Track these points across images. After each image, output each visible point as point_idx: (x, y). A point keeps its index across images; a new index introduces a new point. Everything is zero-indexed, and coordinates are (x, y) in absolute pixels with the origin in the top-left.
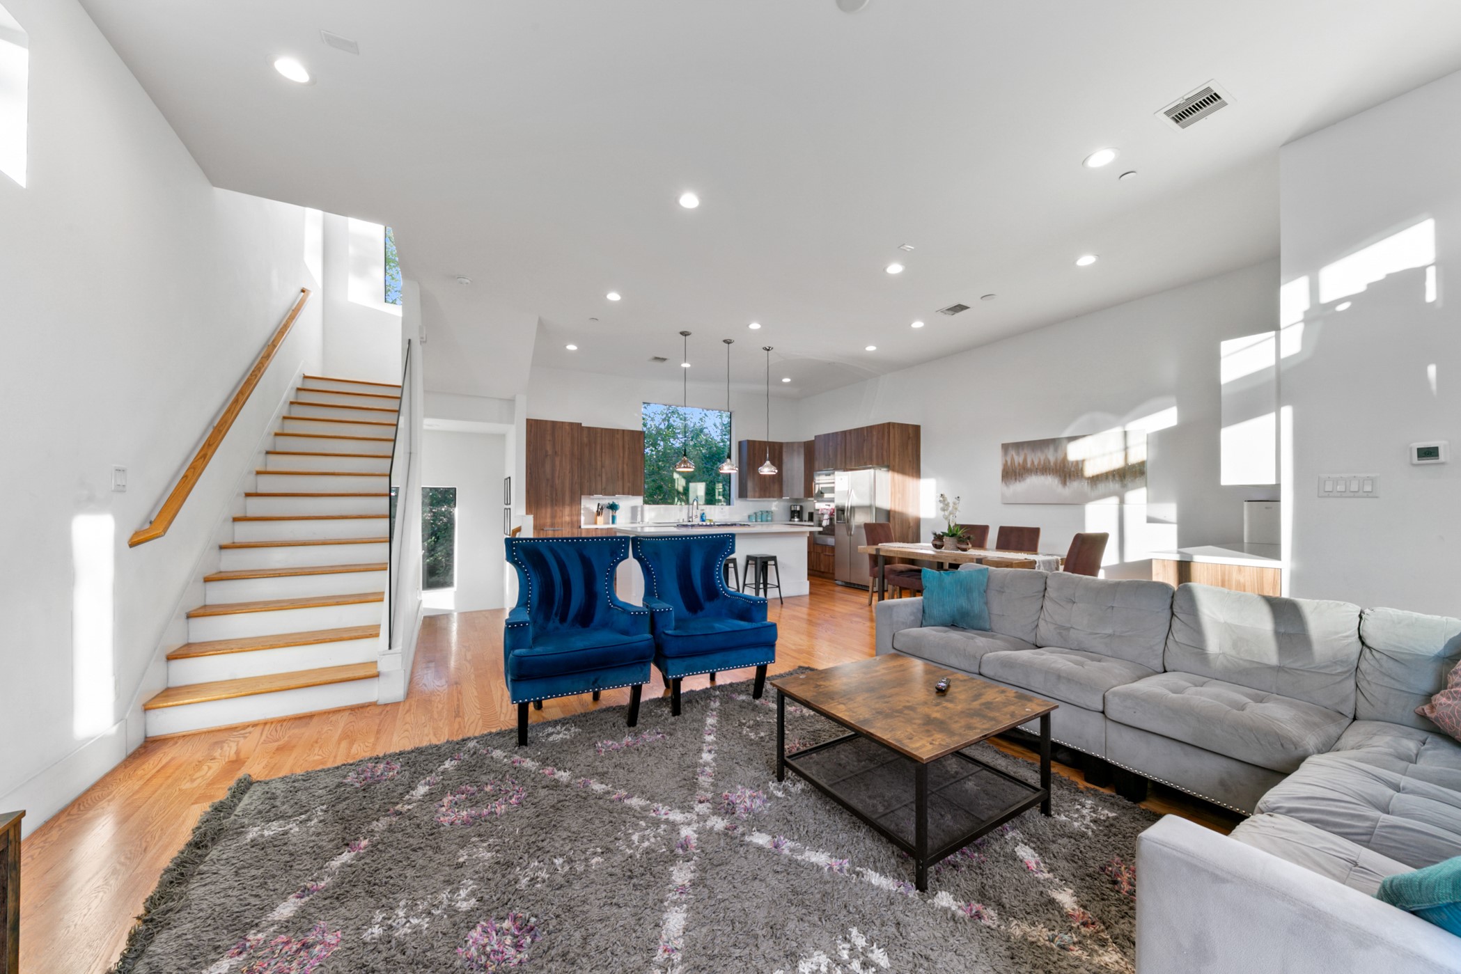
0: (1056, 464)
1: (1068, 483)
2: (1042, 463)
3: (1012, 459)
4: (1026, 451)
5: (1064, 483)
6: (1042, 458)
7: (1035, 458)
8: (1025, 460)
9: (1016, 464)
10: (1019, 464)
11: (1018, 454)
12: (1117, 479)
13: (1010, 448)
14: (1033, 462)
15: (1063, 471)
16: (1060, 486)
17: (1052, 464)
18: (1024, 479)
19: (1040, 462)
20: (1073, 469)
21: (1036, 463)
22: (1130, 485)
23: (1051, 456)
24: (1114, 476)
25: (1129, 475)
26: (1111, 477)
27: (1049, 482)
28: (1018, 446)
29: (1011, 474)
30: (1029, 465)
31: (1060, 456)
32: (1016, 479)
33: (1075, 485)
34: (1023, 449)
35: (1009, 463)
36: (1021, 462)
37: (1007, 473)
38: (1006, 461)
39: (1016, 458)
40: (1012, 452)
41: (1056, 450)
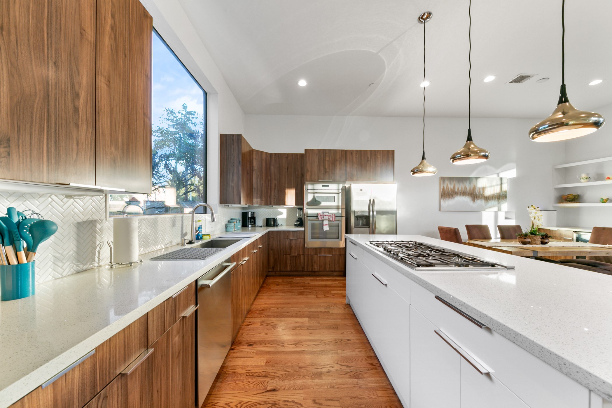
0: (470, 190)
1: (475, 201)
2: (463, 189)
3: (447, 186)
4: (455, 182)
5: (474, 201)
6: (463, 187)
7: (459, 187)
8: (454, 187)
9: (450, 189)
10: (451, 189)
11: (451, 184)
12: (496, 199)
13: (446, 180)
14: (458, 189)
15: (474, 194)
16: (472, 202)
17: (468, 191)
18: (454, 198)
19: (462, 188)
20: (478, 194)
21: (460, 189)
22: (501, 202)
23: (468, 186)
24: (495, 198)
25: (501, 197)
26: (494, 198)
27: (466, 199)
28: (451, 179)
29: (446, 194)
30: (456, 190)
31: (472, 186)
32: (449, 197)
33: (480, 202)
34: (453, 181)
35: (445, 188)
36: (452, 188)
37: (444, 194)
38: (444, 187)
39: (449, 186)
40: (447, 182)
41: (470, 183)
